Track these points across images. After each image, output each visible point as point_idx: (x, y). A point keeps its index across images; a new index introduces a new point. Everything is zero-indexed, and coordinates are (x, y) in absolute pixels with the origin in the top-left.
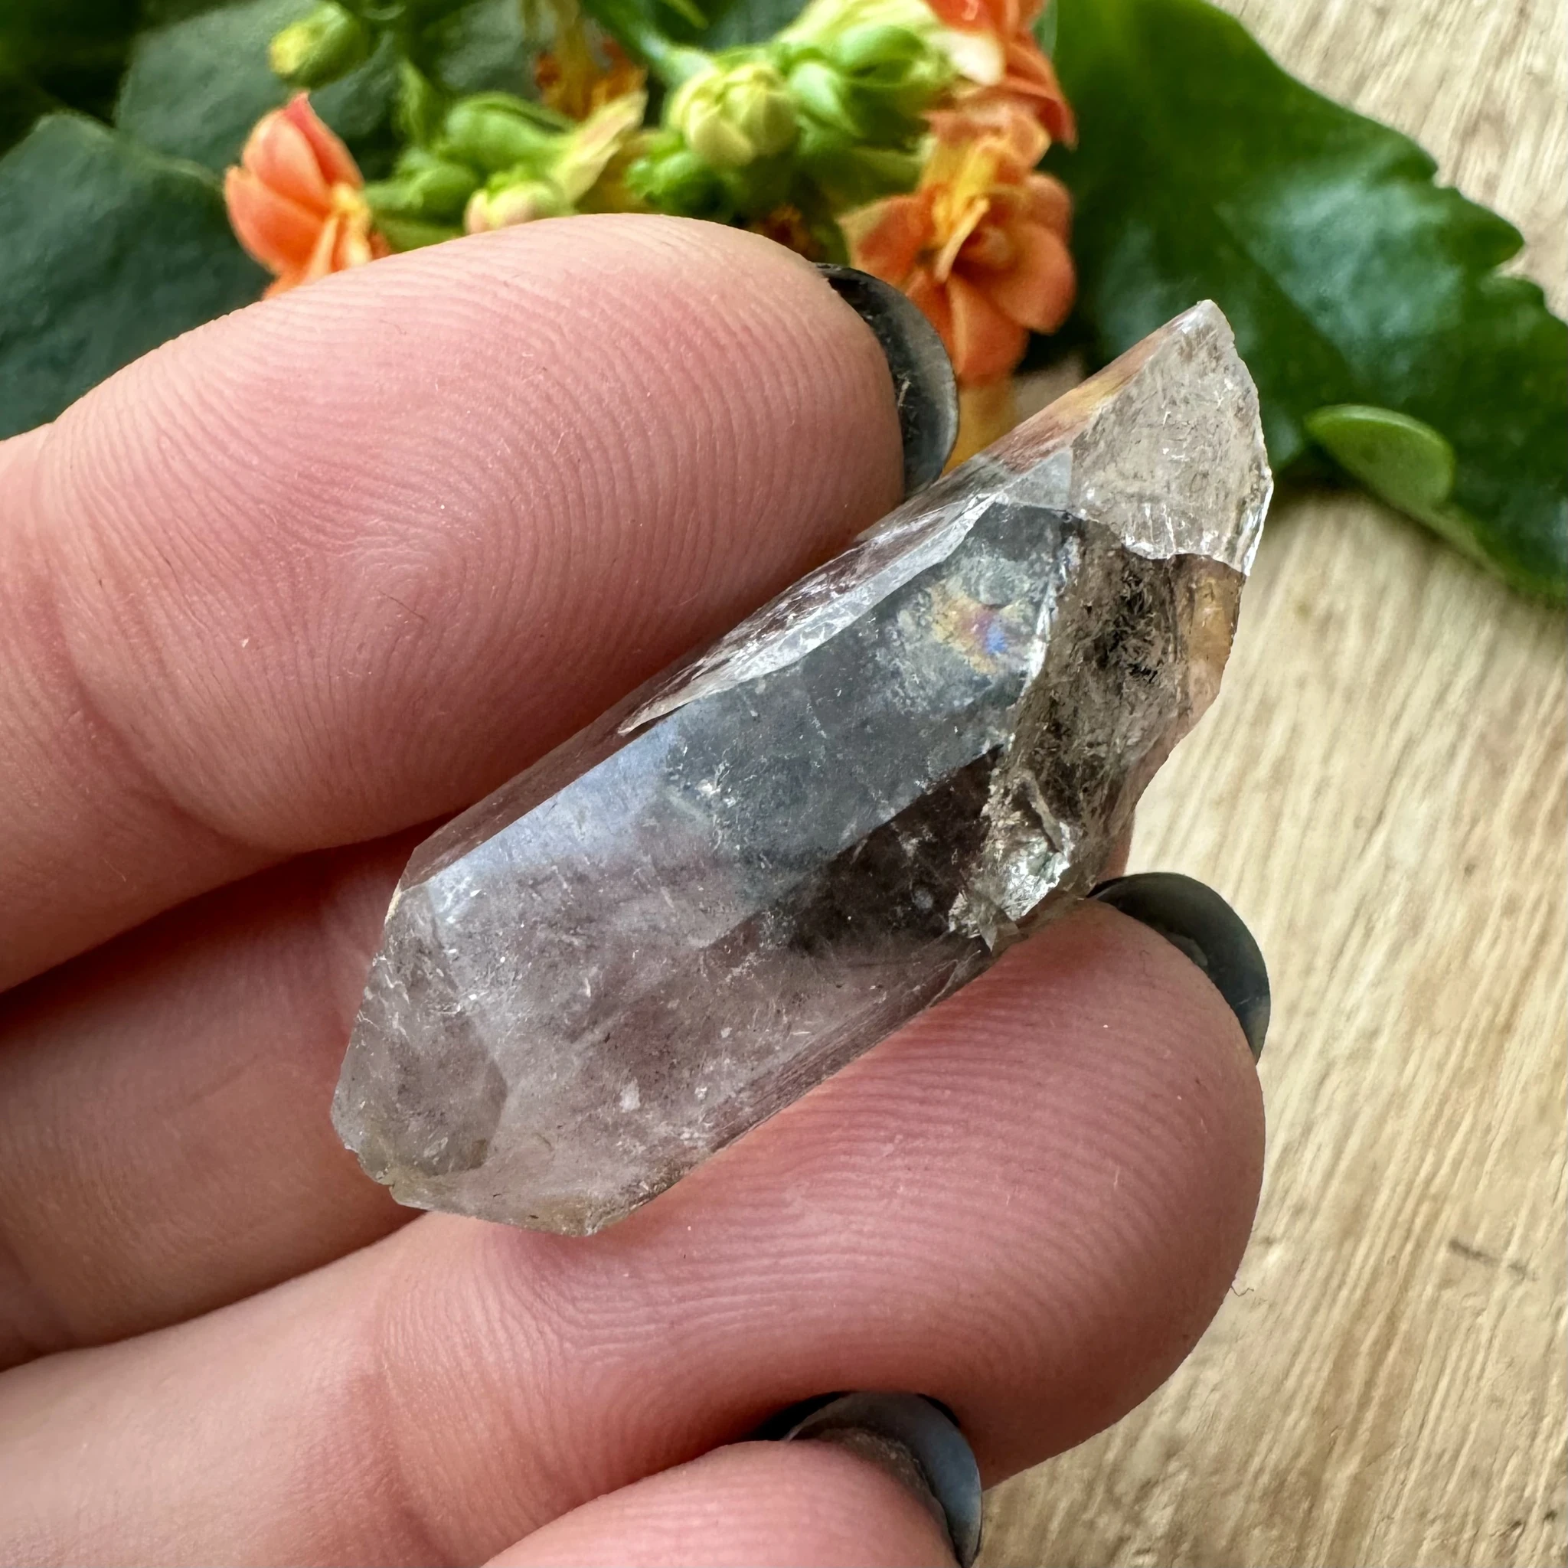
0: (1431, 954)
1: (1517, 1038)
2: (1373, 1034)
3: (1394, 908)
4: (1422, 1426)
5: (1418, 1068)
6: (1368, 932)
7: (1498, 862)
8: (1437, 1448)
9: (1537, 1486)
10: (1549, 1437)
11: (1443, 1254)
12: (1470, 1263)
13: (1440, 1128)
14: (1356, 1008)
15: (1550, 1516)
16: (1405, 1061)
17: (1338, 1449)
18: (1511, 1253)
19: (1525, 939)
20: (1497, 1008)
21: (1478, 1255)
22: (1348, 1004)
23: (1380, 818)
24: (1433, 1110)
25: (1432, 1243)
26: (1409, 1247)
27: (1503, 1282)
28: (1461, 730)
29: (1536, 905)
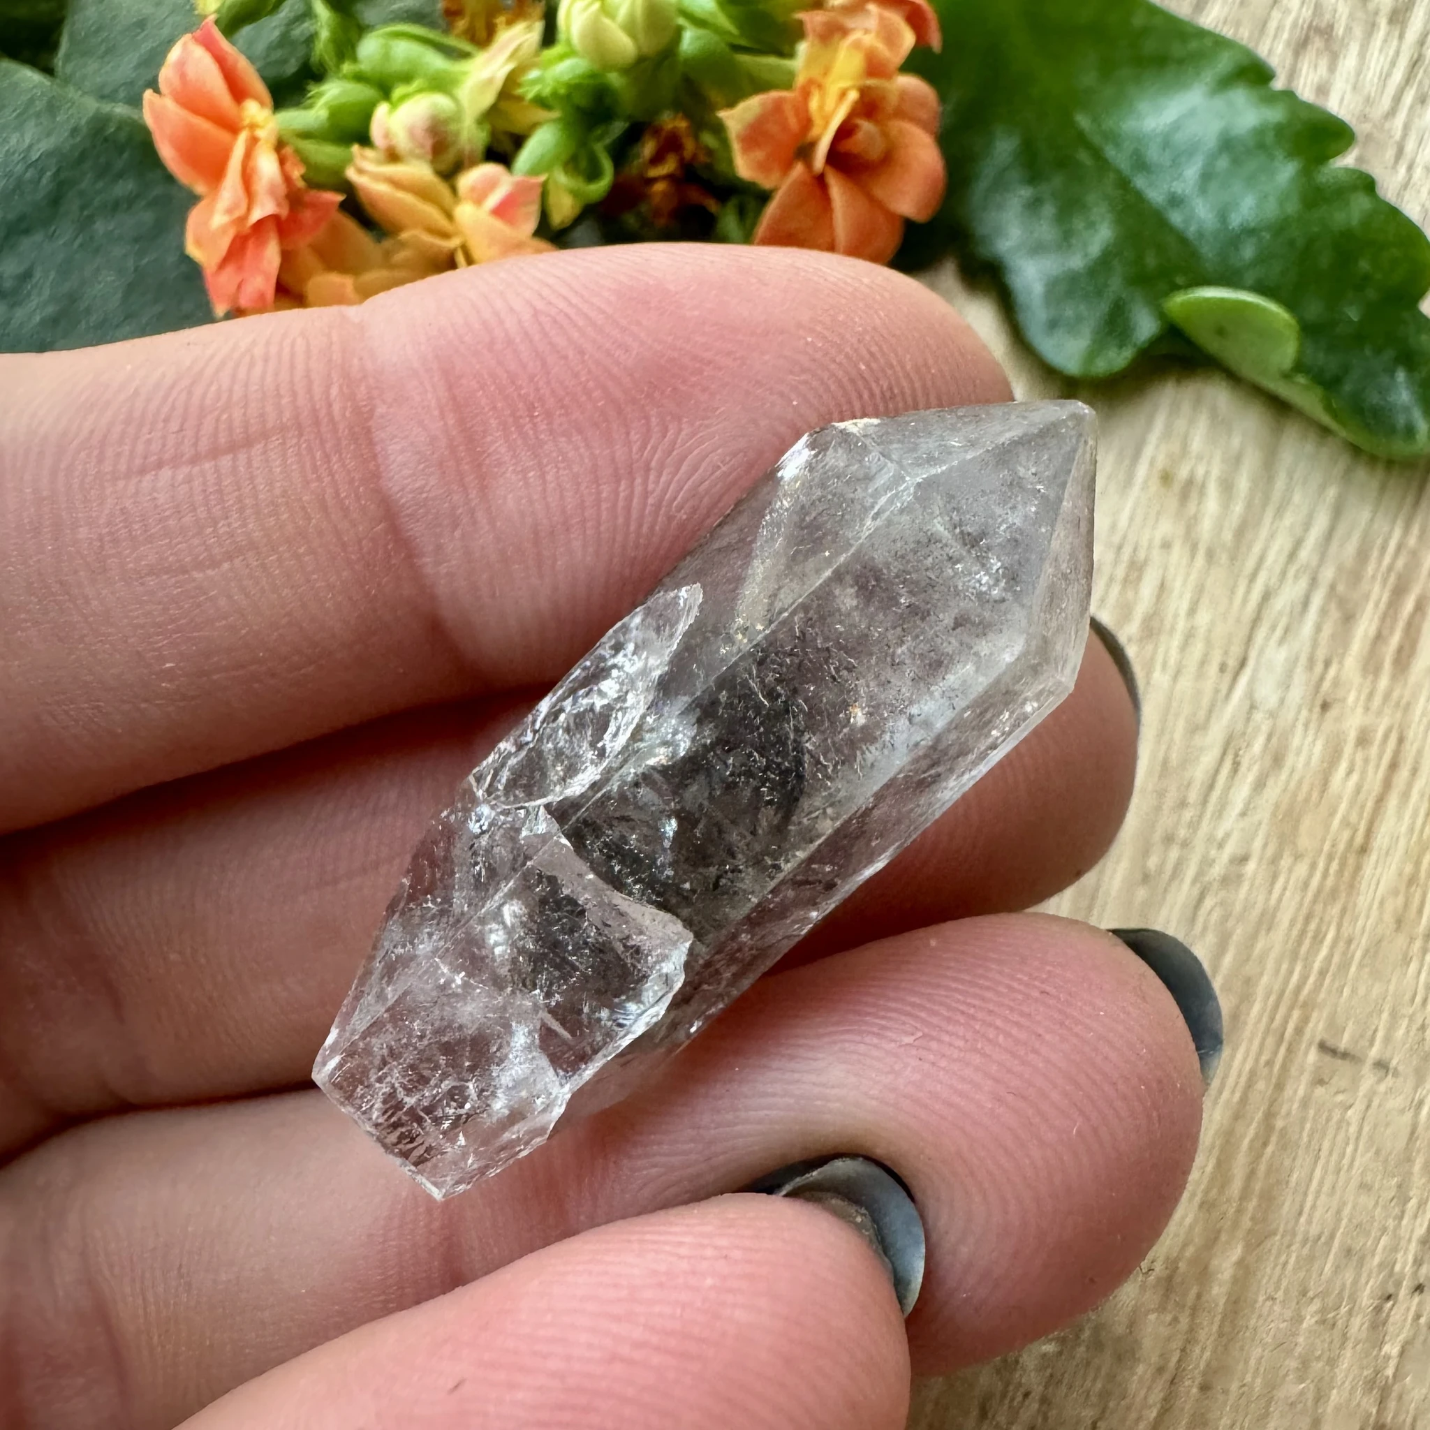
0: (1293, 784)
1: (1374, 857)
2: (1244, 859)
3: (1258, 746)
4: (1300, 1214)
5: (1285, 889)
6: (1236, 765)
7: (1351, 699)
8: (1314, 1230)
9: (1404, 1263)
10: (1415, 1217)
11: (1313, 1056)
12: (1339, 1062)
13: (1307, 942)
14: (1227, 835)
15: (1419, 1288)
16: (1273, 883)
17: (1223, 1237)
18: (1374, 1053)
19: (1378, 766)
20: (1356, 831)
21: (1345, 1055)
22: (1220, 834)
23: (1243, 663)
24: (1299, 926)
25: (1303, 1046)
26: (1282, 1050)
27: (1368, 1079)
28: (1314, 582)
29: (1386, 737)
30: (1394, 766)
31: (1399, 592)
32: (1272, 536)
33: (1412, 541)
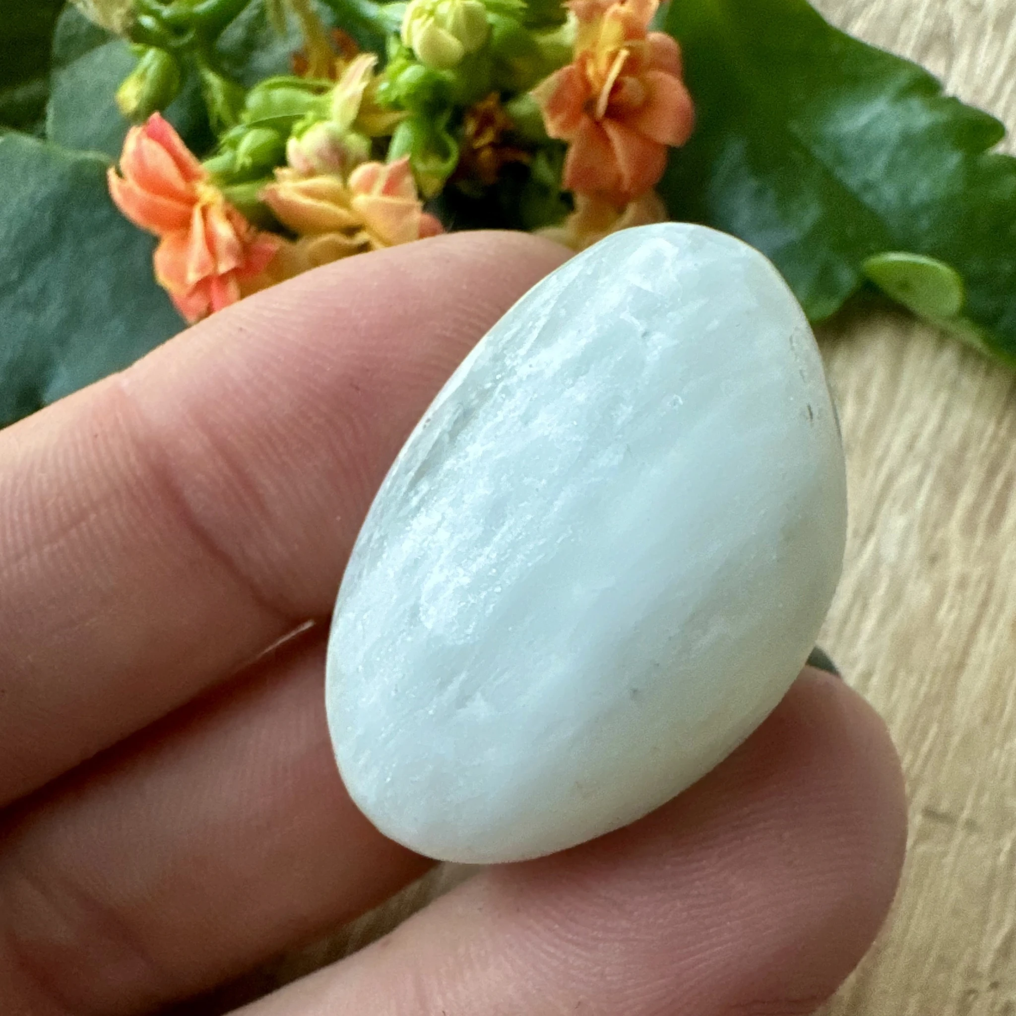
1: (967, 672)
7: (953, 553)
11: (920, 818)
12: (939, 823)
13: (916, 734)
18: (965, 815)
19: (972, 603)
20: (953, 653)
21: (943, 817)
23: (871, 529)
27: (960, 834)
28: (926, 467)
29: (979, 581)
30: (985, 604)
31: (992, 472)
32: (895, 432)
33: (1003, 433)
